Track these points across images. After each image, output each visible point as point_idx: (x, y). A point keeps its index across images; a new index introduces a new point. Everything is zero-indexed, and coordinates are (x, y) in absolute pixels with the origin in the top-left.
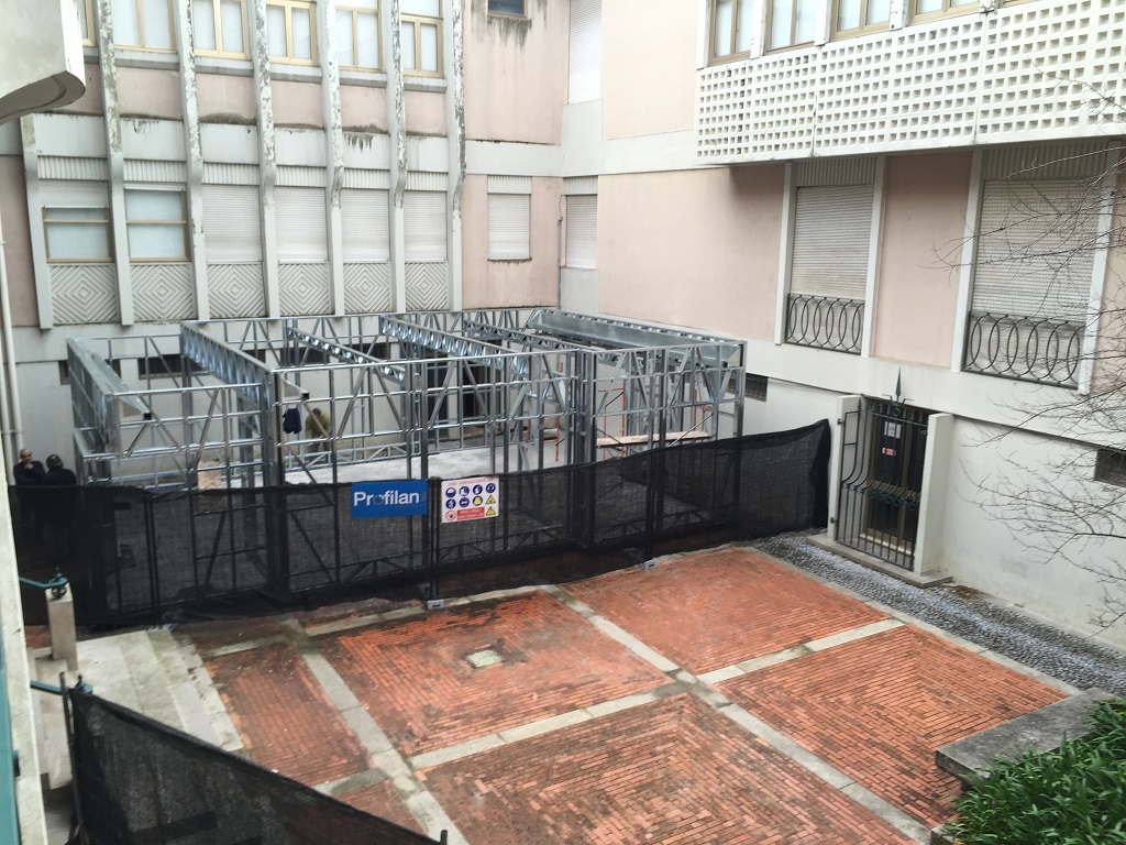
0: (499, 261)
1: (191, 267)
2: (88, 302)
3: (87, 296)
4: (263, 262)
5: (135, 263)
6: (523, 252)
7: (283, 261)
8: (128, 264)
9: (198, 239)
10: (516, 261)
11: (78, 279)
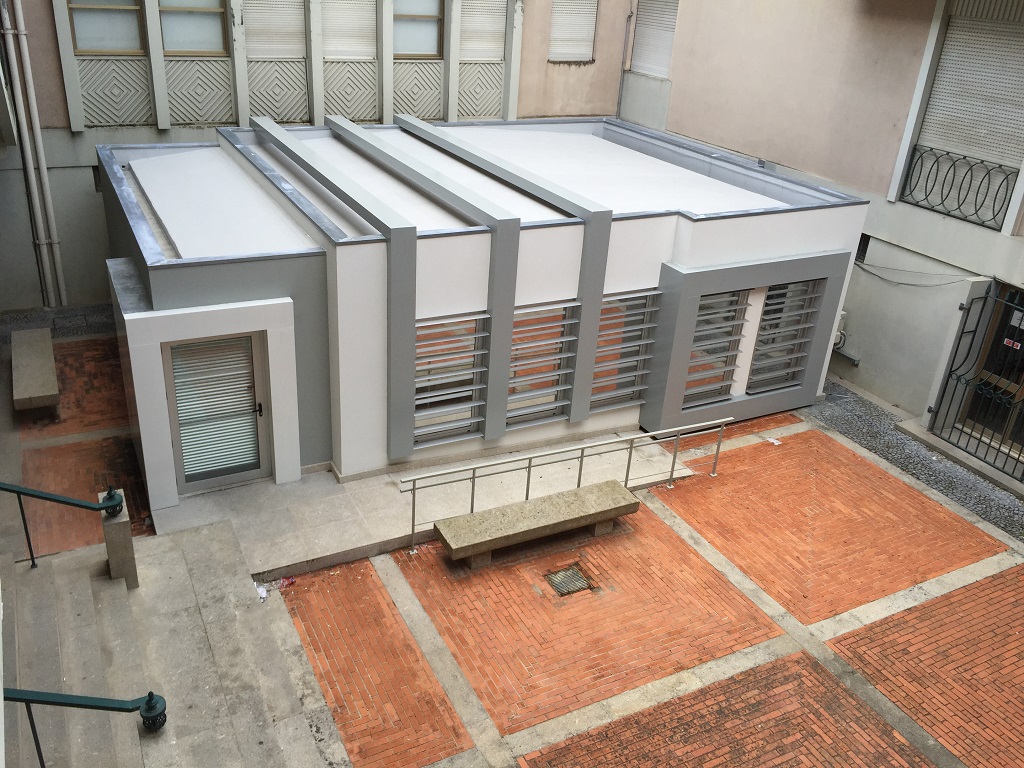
0: (560, 63)
1: (229, 63)
2: (121, 101)
3: (119, 95)
4: (307, 59)
5: (169, 57)
6: (584, 53)
7: (329, 58)
8: (163, 58)
9: (237, 32)
10: (578, 63)
11: (109, 75)
